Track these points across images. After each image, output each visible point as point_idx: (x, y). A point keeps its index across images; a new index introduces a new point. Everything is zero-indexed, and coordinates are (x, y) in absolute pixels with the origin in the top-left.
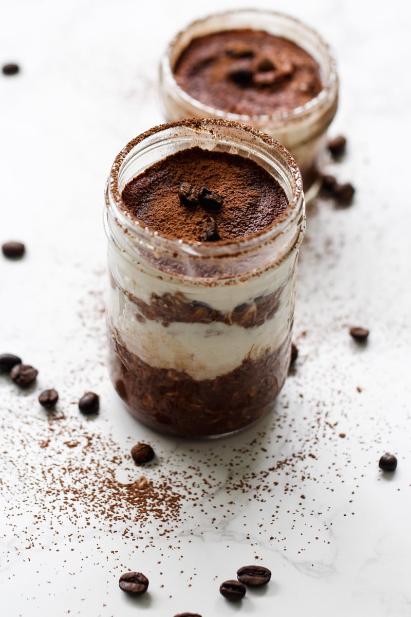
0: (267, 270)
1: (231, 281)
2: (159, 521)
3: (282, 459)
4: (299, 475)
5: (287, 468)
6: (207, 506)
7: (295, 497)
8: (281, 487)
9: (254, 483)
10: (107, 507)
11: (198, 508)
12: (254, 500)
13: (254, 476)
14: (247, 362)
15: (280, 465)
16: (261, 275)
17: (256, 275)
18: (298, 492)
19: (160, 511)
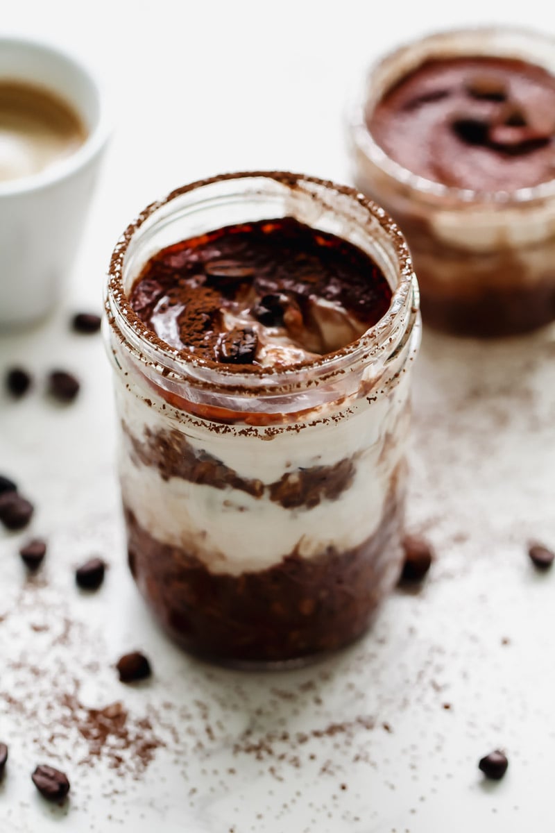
0: (314, 424)
1: (251, 430)
2: (112, 774)
3: (338, 721)
4: (353, 751)
5: (340, 737)
6: (195, 766)
7: (331, 785)
8: (317, 765)
9: (279, 747)
10: (46, 734)
11: (180, 768)
12: (268, 775)
13: (285, 737)
14: (293, 561)
15: (332, 730)
16: (301, 430)
17: (293, 429)
18: (341, 778)
19: (120, 760)
